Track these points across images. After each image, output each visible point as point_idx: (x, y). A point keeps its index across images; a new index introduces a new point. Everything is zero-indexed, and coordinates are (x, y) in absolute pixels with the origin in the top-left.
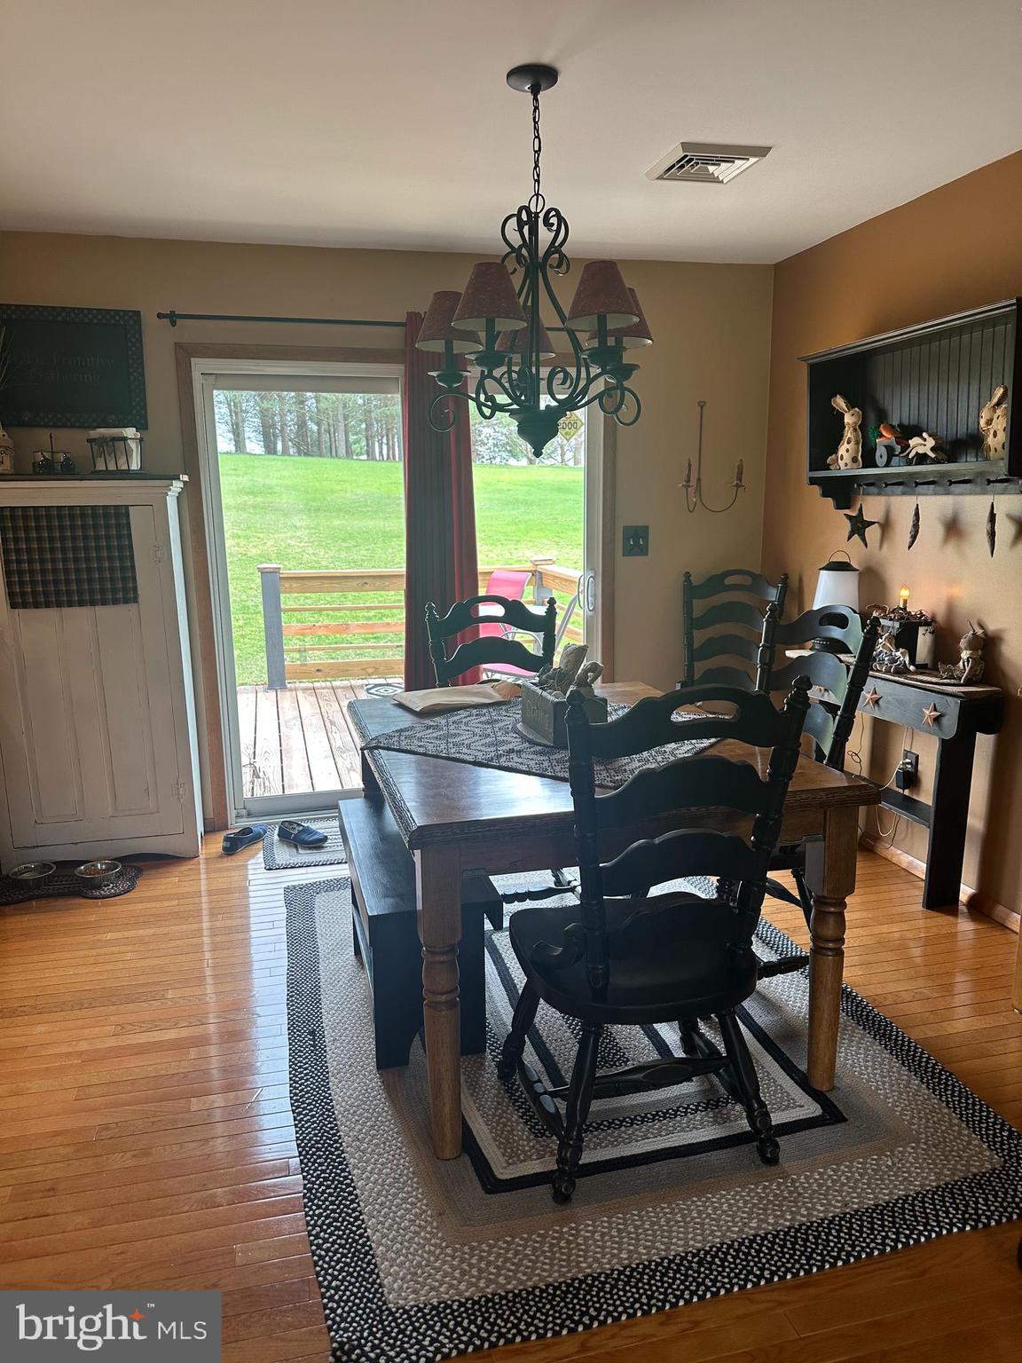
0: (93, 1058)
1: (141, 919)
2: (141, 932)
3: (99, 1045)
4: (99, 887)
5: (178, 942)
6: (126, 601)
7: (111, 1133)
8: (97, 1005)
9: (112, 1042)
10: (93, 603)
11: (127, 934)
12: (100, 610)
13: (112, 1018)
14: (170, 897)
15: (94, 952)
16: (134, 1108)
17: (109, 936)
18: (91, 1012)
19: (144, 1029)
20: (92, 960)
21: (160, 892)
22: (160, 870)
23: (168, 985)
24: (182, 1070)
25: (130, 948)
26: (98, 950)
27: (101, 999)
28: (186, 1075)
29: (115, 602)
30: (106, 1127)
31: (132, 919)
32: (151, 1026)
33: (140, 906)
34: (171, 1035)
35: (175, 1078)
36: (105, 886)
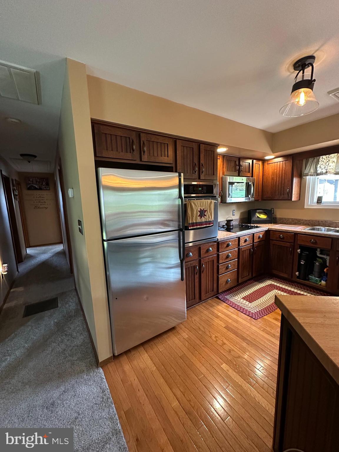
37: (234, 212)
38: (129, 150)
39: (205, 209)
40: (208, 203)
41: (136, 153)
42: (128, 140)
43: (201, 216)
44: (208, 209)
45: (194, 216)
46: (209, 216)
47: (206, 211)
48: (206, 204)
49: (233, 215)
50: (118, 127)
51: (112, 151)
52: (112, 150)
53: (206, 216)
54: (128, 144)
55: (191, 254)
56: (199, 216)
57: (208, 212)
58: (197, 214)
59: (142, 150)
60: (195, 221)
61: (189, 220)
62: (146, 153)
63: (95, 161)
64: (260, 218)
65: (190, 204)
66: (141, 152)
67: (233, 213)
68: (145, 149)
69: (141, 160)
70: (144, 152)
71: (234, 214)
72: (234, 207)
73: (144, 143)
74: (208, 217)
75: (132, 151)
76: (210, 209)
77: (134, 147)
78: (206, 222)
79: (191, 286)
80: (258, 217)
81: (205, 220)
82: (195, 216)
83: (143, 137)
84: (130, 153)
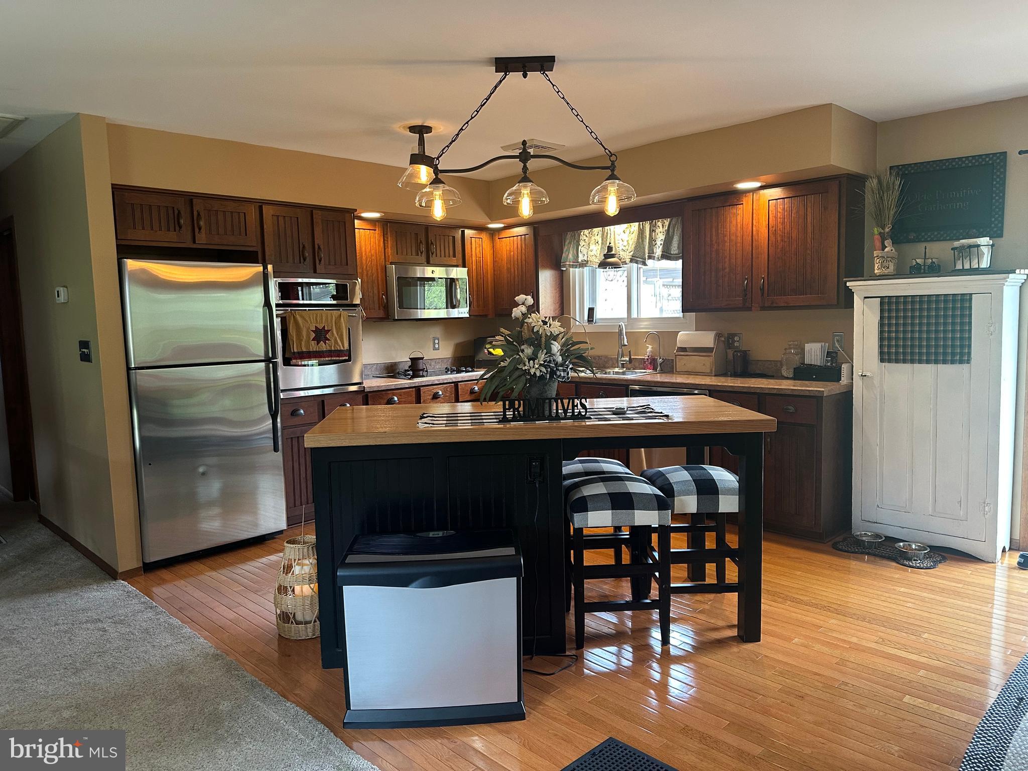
0: (857, 648)
1: (930, 587)
2: (925, 595)
3: (864, 643)
4: (910, 560)
5: (949, 609)
6: (961, 362)
7: (847, 688)
8: (874, 623)
9: (873, 645)
10: (936, 362)
11: (915, 592)
12: (941, 367)
13: (880, 633)
14: (960, 581)
15: (887, 595)
16: (867, 682)
17: (902, 590)
18: (868, 625)
19: (896, 647)
20: (883, 598)
21: (951, 576)
22: (960, 563)
23: (928, 630)
24: (909, 678)
25: (913, 601)
26: (891, 595)
27: (878, 621)
28: (910, 681)
29: (953, 362)
30: (846, 684)
31: (924, 585)
32: (902, 647)
33: (933, 580)
34: (914, 657)
35: (903, 680)
36: (914, 560)
37: (437, 341)
38: (172, 228)
39: (326, 327)
40: (332, 317)
41: (186, 233)
42: (171, 212)
43: (317, 339)
44: (332, 327)
45: (302, 340)
46: (336, 340)
47: (329, 331)
48: (329, 318)
49: (435, 349)
50: (154, 192)
51: (142, 231)
52: (143, 228)
53: (329, 340)
54: (171, 216)
55: (302, 411)
56: (313, 340)
57: (333, 333)
58: (308, 335)
59: (196, 225)
60: (307, 348)
61: (291, 346)
62: (203, 230)
63: (117, 245)
64: (493, 355)
65: (294, 317)
66: (194, 228)
67: (434, 344)
68: (202, 223)
69: (194, 242)
70: (200, 229)
71: (437, 346)
72: (436, 331)
73: (199, 215)
74: (335, 343)
75: (177, 228)
76: (339, 329)
77: (182, 221)
78: (330, 351)
79: (303, 475)
80: (490, 353)
81: (329, 348)
82: (304, 340)
83: (198, 206)
84: (175, 231)
